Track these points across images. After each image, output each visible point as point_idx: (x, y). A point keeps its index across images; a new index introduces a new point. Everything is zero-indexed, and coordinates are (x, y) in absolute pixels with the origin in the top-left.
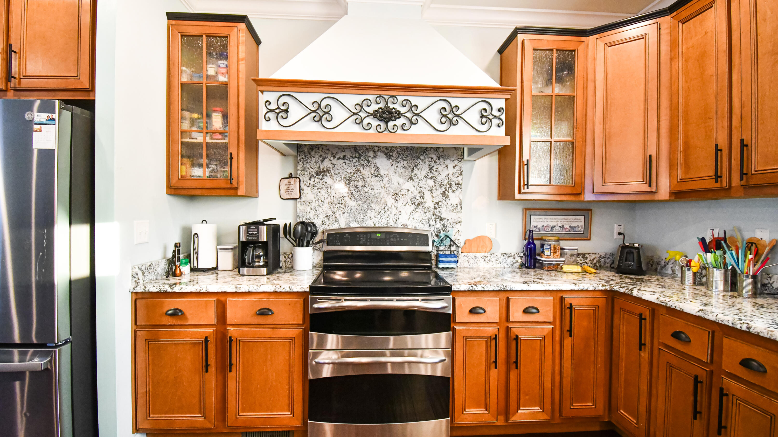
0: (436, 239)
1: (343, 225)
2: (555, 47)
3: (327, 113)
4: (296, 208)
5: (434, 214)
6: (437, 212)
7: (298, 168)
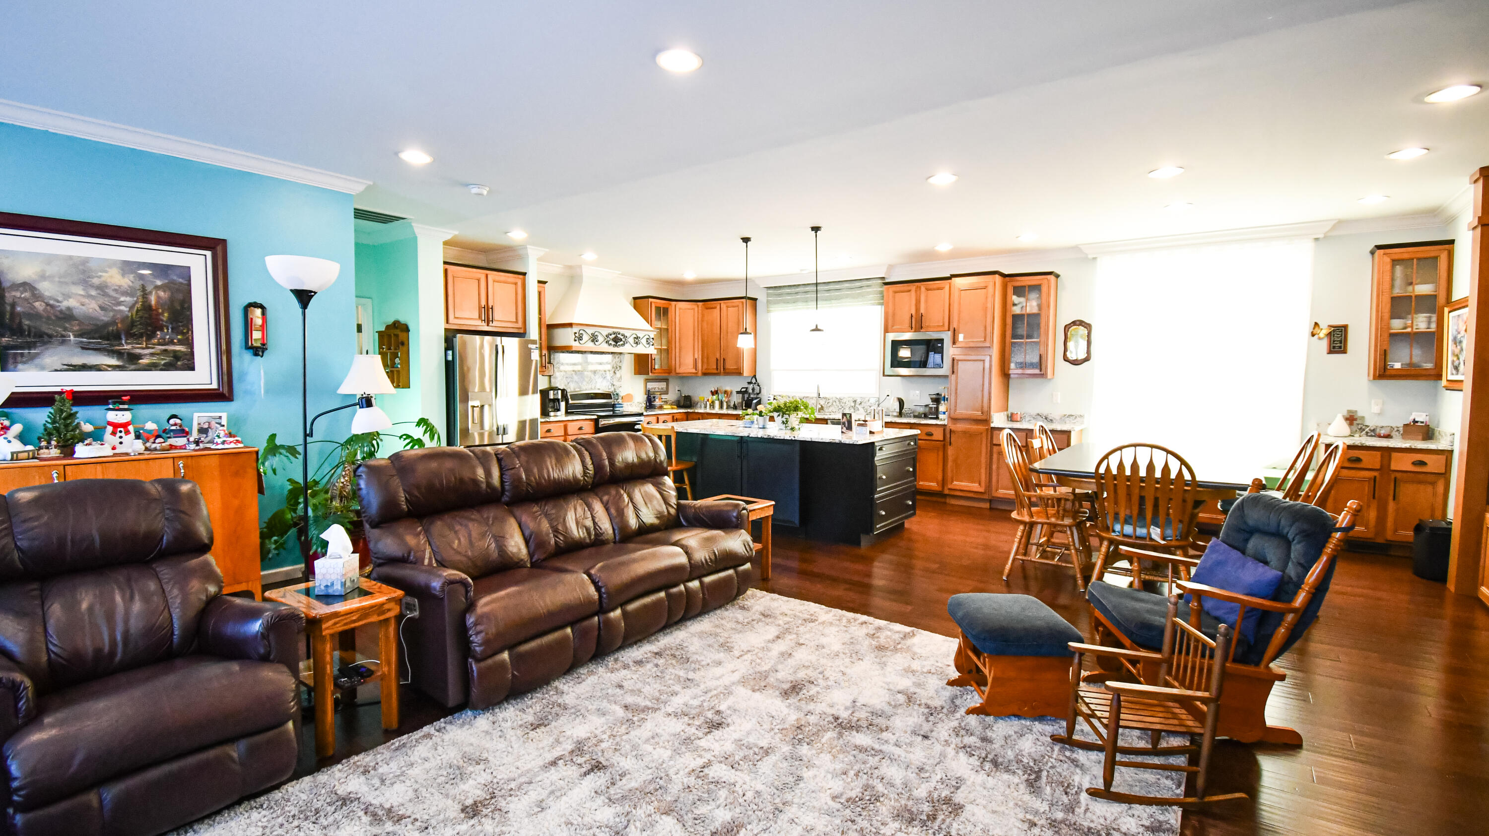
0: (614, 395)
1: (574, 388)
2: (662, 306)
5: (611, 383)
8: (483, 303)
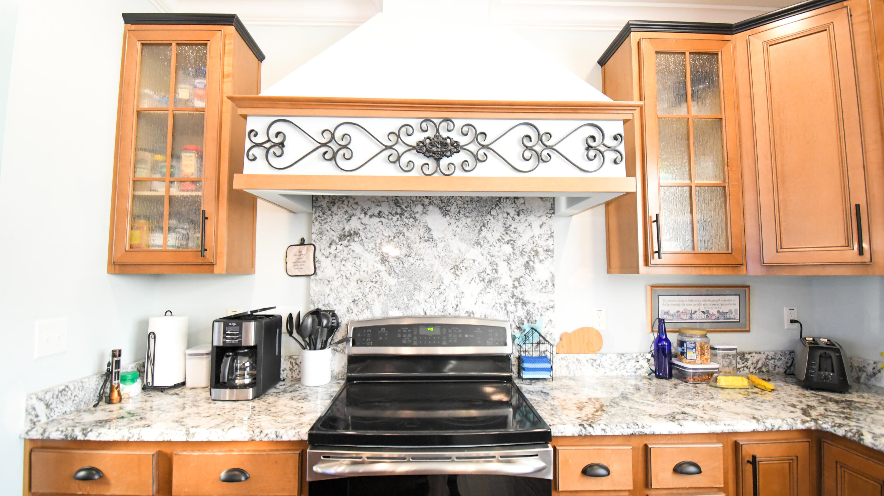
0: (517, 333)
1: (378, 314)
2: (687, 48)
3: (345, 147)
4: (308, 288)
5: (513, 296)
6: (517, 292)
7: (313, 230)
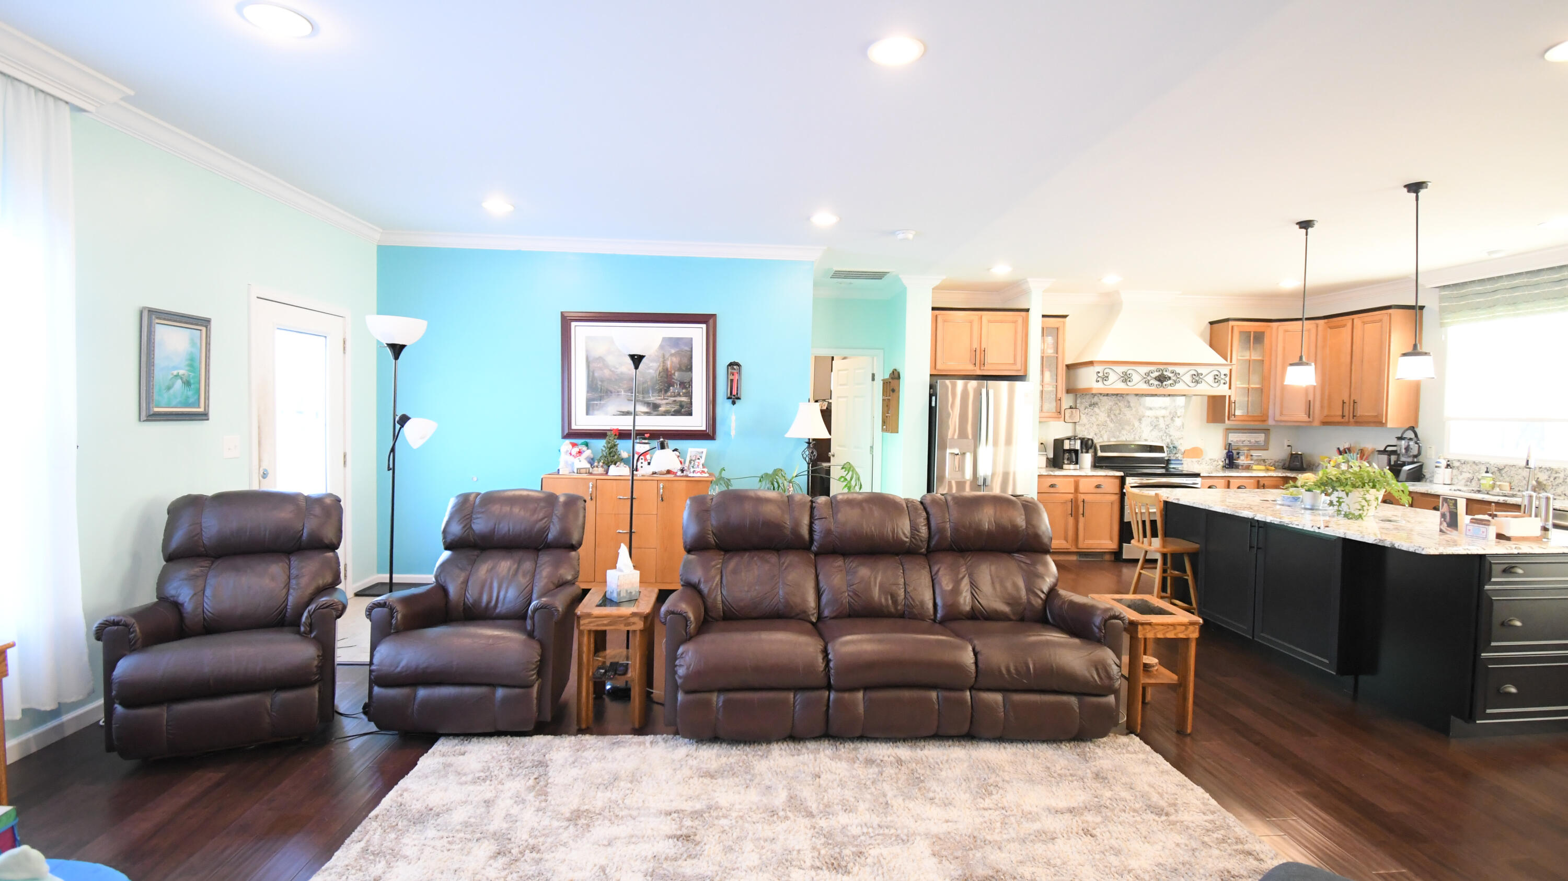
0: (1168, 449)
1: (1105, 438)
2: (1252, 330)
3: (1130, 378)
4: (1075, 428)
5: (1165, 433)
6: (1167, 431)
7: (1078, 402)
8: (975, 345)
